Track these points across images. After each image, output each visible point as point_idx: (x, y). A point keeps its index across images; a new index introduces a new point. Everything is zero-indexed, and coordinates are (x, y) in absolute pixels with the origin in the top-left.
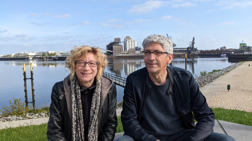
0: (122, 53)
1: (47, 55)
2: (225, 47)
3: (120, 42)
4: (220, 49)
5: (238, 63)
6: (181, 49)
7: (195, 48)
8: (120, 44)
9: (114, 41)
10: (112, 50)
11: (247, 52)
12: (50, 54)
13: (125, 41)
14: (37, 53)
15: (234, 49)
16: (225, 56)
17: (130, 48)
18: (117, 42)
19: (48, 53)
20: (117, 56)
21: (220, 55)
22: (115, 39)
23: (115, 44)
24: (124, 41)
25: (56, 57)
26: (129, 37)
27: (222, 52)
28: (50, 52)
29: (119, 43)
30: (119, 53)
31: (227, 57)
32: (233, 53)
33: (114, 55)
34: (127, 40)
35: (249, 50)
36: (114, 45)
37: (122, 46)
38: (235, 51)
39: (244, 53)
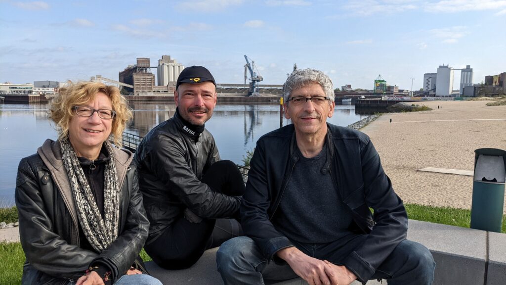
0: (154, 91)
2: (349, 86)
3: (149, 67)
4: (341, 89)
5: (373, 117)
6: (272, 88)
8: (148, 71)
9: (136, 64)
10: (132, 83)
11: (386, 96)
13: (159, 65)
15: (366, 90)
16: (350, 103)
18: (142, 67)
20: (143, 97)
21: (341, 101)
22: (137, 61)
24: (157, 66)
26: (169, 57)
27: (345, 94)
29: (146, 70)
30: (146, 91)
31: (352, 104)
32: (363, 97)
33: (136, 94)
34: (163, 64)
35: (389, 92)
36: (136, 72)
37: (154, 76)
38: (367, 93)
39: (381, 98)
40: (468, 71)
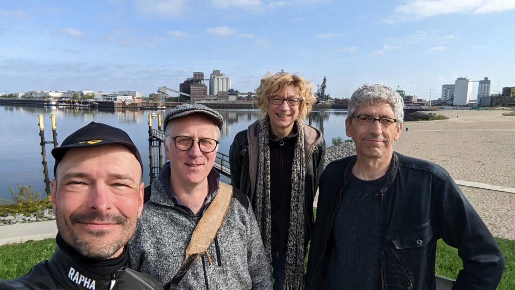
0: (207, 99)
1: (80, 97)
3: (203, 80)
7: (327, 95)
8: (202, 83)
10: (189, 93)
12: (86, 95)
13: (211, 78)
14: (64, 93)
17: (221, 90)
18: (197, 79)
19: (82, 94)
22: (194, 75)
23: (194, 83)
24: (209, 79)
25: (95, 102)
26: (219, 71)
28: (85, 92)
29: (200, 82)
30: (200, 99)
34: (214, 77)
35: (408, 101)
36: (192, 84)
37: (207, 87)
40: (485, 83)
